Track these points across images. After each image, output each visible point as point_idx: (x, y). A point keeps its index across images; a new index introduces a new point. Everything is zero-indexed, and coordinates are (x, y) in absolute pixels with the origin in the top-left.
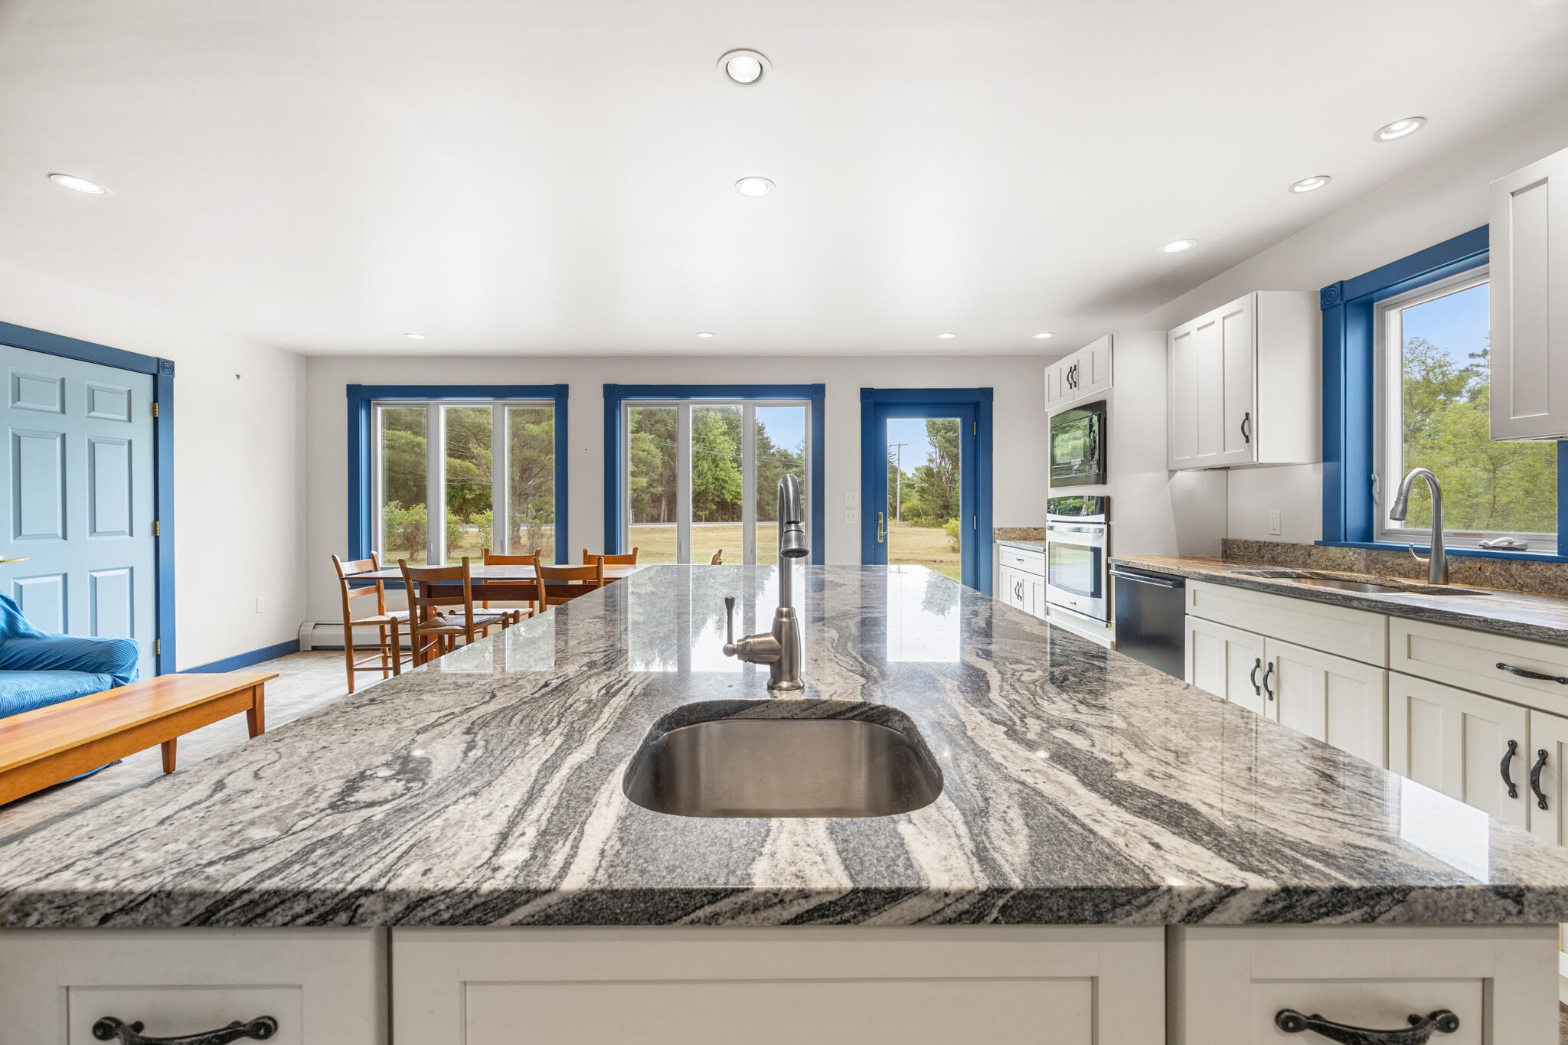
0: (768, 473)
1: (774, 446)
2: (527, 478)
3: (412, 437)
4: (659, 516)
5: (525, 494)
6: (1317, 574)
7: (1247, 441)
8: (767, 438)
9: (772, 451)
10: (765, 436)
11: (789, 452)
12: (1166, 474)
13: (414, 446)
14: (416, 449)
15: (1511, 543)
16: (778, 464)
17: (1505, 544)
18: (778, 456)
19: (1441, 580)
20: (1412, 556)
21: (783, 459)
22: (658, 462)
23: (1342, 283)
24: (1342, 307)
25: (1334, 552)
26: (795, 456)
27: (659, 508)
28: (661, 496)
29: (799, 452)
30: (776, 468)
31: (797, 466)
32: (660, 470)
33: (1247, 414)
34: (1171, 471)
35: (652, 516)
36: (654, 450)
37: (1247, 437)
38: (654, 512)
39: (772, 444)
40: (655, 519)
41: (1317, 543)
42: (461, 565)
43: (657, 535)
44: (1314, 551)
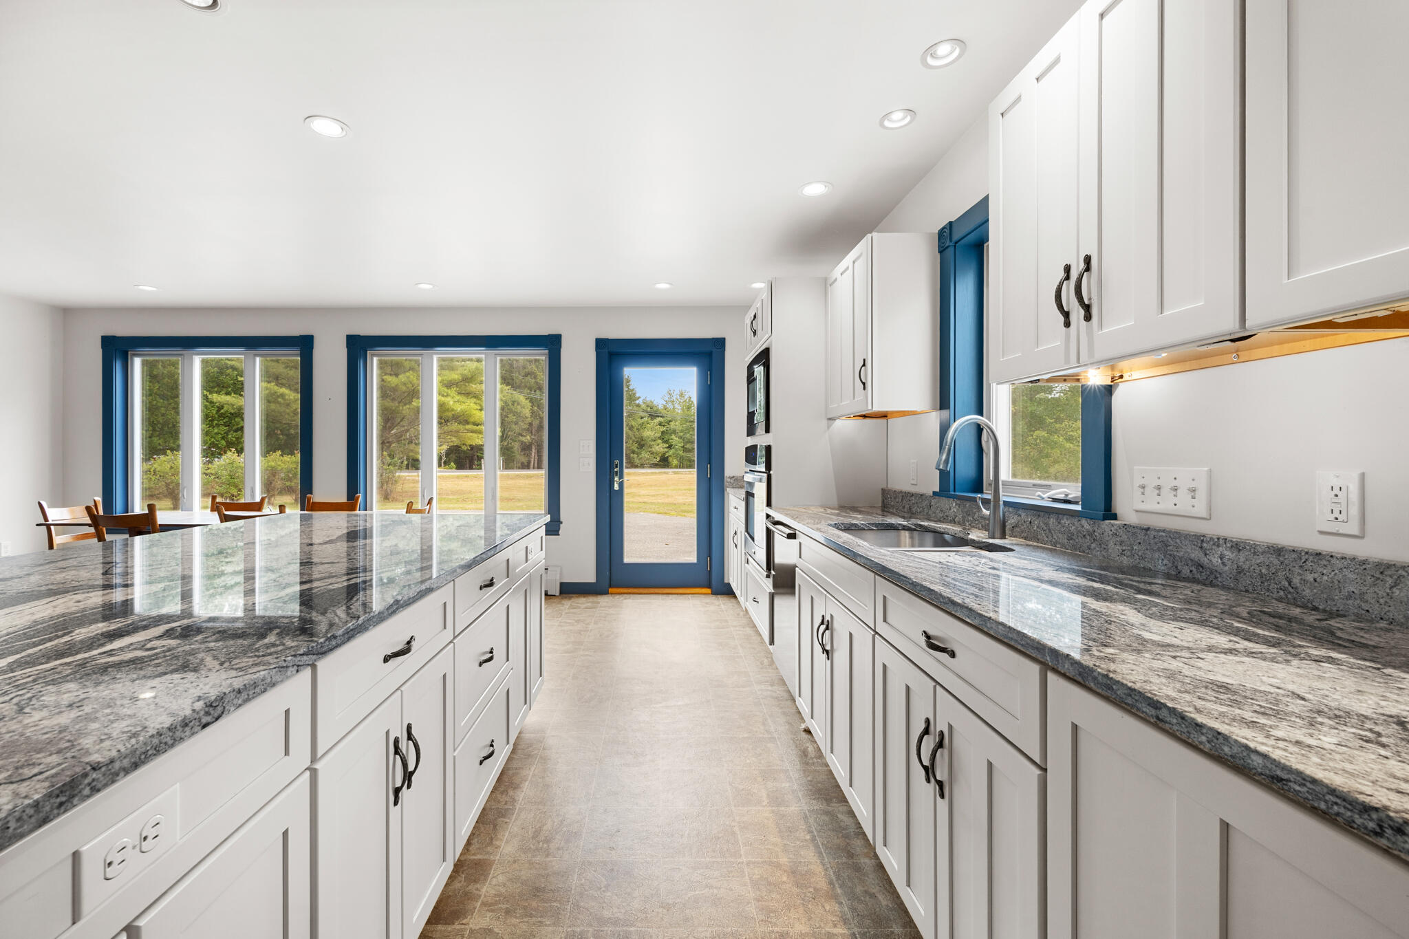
0: (633, 423)
1: (639, 398)
2: (390, 427)
3: (276, 388)
4: (529, 462)
5: (388, 442)
6: (921, 526)
7: (864, 389)
8: (633, 390)
9: (637, 402)
10: (631, 388)
11: (655, 403)
12: (825, 422)
13: (278, 397)
14: (280, 400)
15: (1067, 495)
16: (643, 414)
17: (1062, 496)
18: (643, 406)
19: (998, 533)
20: (979, 508)
21: (649, 409)
22: (527, 412)
23: (951, 223)
24: (952, 249)
25: (945, 503)
26: (660, 407)
27: (529, 455)
28: (531, 444)
29: (664, 403)
30: (642, 418)
31: (662, 417)
32: (529, 420)
33: (864, 360)
34: (830, 419)
35: (522, 463)
36: (524, 400)
37: (864, 384)
38: (524, 460)
39: (637, 395)
40: (526, 466)
41: (935, 493)
42: (147, 512)
43: (521, 481)
44: (933, 502)
